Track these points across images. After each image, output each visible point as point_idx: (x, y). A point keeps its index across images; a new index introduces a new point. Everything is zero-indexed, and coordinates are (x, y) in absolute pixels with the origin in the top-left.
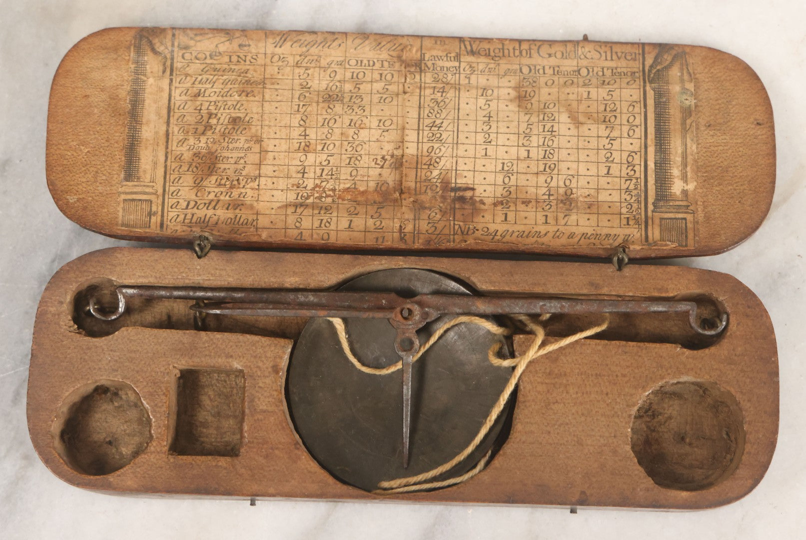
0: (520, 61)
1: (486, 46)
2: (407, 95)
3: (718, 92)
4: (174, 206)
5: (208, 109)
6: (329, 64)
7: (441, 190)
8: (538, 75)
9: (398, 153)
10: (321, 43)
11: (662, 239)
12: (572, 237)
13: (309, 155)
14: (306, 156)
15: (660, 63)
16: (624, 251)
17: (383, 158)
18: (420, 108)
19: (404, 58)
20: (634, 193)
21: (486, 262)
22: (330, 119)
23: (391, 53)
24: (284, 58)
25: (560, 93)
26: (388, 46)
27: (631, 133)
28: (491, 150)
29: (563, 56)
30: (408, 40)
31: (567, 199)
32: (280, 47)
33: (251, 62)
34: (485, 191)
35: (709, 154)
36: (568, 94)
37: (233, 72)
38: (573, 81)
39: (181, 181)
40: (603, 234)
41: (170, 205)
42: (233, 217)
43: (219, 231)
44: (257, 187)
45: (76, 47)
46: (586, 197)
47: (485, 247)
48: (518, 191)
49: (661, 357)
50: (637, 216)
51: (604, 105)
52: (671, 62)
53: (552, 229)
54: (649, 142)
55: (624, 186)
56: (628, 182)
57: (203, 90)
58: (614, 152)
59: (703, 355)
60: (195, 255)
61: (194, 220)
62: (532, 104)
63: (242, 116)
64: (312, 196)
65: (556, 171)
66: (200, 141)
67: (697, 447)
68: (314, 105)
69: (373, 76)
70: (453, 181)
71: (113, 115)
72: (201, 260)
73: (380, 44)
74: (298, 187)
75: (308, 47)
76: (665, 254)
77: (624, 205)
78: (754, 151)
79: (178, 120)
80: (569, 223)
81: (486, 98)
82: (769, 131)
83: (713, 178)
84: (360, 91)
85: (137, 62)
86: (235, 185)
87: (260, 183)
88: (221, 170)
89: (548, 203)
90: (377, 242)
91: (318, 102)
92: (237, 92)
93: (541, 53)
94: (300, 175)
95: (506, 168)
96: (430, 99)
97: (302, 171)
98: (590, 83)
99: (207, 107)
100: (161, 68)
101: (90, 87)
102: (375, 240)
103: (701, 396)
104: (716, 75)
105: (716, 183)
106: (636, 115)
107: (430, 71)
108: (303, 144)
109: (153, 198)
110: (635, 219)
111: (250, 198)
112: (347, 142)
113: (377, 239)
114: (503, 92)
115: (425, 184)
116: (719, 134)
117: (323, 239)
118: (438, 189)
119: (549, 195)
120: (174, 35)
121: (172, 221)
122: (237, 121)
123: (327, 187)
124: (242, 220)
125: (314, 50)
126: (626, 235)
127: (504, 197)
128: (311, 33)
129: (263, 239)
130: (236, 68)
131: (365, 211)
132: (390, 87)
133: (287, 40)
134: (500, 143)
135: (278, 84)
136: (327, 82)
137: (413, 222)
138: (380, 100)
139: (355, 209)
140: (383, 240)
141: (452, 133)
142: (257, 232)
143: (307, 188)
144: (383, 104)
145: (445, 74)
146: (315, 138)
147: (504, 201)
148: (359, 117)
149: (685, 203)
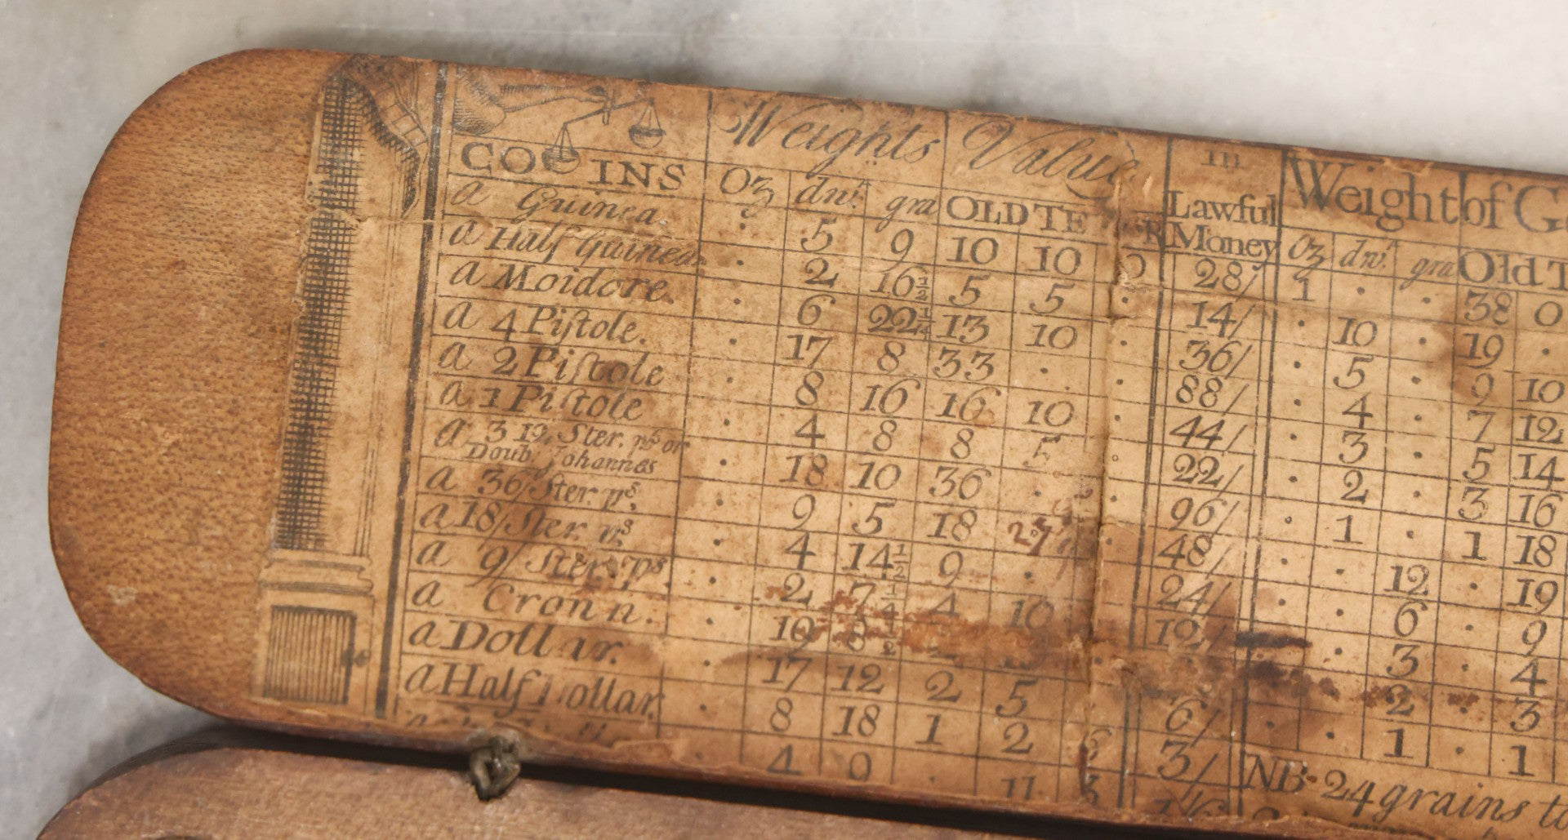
0: (1460, 237)
1: (1359, 179)
2: (1122, 324)
4: (419, 637)
5: (531, 331)
6: (893, 209)
7: (1207, 637)
8: (1514, 286)
9: (1086, 510)
10: (873, 138)
13: (822, 498)
14: (813, 500)
17: (1039, 523)
18: (1155, 369)
19: (1114, 202)
22: (890, 390)
23: (1077, 184)
24: (759, 179)
26: (1070, 160)
28: (1363, 522)
30: (1128, 145)
32: (751, 143)
33: (663, 187)
34: (1338, 651)
37: (609, 216)
39: (443, 556)
41: (408, 632)
42: (590, 684)
43: (547, 729)
44: (664, 590)
45: (153, 103)
48: (1439, 662)
53: (1537, 794)
57: (519, 269)
60: (472, 790)
61: (477, 685)
62: (1491, 380)
63: (630, 359)
64: (823, 629)
65: (1556, 608)
66: (504, 433)
68: (845, 339)
69: (1021, 257)
70: (1245, 613)
71: (253, 330)
72: (489, 807)
73: (1044, 152)
74: (784, 599)
75: (832, 148)
79: (442, 358)
81: (1354, 348)
84: (980, 303)
85: (331, 167)
86: (599, 579)
87: (675, 577)
88: (562, 528)
89: (1527, 706)
90: (1010, 794)
91: (855, 332)
92: (619, 282)
93: (1525, 214)
94: (793, 561)
95: (1405, 585)
96: (1185, 340)
97: (798, 548)
99: (529, 323)
100: (400, 190)
101: (189, 234)
102: (1005, 787)
107: (1190, 249)
108: (805, 463)
109: (357, 605)
111: (641, 626)
112: (937, 465)
113: (1012, 783)
114: (1407, 334)
115: (1160, 615)
117: (852, 776)
118: (1199, 635)
119: (1534, 682)
120: (441, 86)
121: (412, 686)
122: (617, 375)
123: (870, 603)
124: (616, 694)
125: (849, 161)
127: (1397, 678)
128: (843, 102)
129: (674, 763)
130: (619, 201)
131: (978, 689)
132: (1068, 295)
133: (773, 122)
134: (1391, 503)
135: (740, 263)
136: (883, 266)
137: (1121, 738)
138: (1040, 335)
139: (951, 681)
140: (1030, 787)
141: (1247, 460)
142: (658, 736)
143: (811, 603)
144: (1048, 349)
145: (1235, 263)
146: (841, 446)
147: (1396, 691)
148: (976, 387)
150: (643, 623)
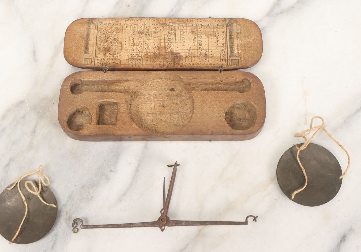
0: (192, 23)
1: (183, 19)
2: (162, 31)
3: (246, 29)
6: (140, 25)
8: (197, 26)
9: (159, 45)
10: (138, 20)
11: (232, 64)
12: (207, 65)
13: (135, 47)
15: (230, 22)
16: (222, 67)
17: (155, 47)
18: (165, 34)
19: (161, 23)
20: (224, 53)
21: (183, 72)
22: (140, 38)
23: (158, 22)
24: (128, 24)
25: (203, 30)
26: (156, 20)
27: (223, 39)
28: (184, 44)
29: (204, 21)
30: (162, 19)
31: (206, 56)
32: (127, 21)
33: (119, 25)
34: (183, 54)
35: (244, 44)
36: (205, 30)
38: (207, 27)
39: (100, 54)
40: (216, 64)
41: (97, 59)
42: (114, 62)
43: (110, 65)
44: (120, 55)
45: (72, 23)
46: (211, 55)
47: (183, 68)
48: (192, 54)
49: (233, 95)
51: (215, 33)
52: (233, 22)
53: (202, 63)
54: (228, 41)
55: (221, 52)
57: (106, 32)
58: (218, 44)
59: (244, 94)
60: (104, 72)
61: (103, 63)
62: (196, 33)
63: (117, 38)
64: (135, 56)
65: (202, 49)
66: (105, 44)
67: (244, 122)
69: (152, 28)
70: (174, 52)
71: (82, 39)
73: (154, 20)
74: (132, 54)
75: (134, 21)
76: (233, 68)
77: (221, 56)
78: (257, 42)
79: (99, 39)
80: (206, 61)
81: (183, 32)
83: (245, 49)
84: (149, 31)
85: (89, 26)
86: (114, 54)
88: (111, 51)
89: (200, 57)
91: (137, 34)
92: (115, 32)
93: (198, 21)
95: (189, 48)
96: (168, 32)
97: (133, 51)
98: (211, 27)
99: (107, 36)
100: (95, 27)
101: (76, 32)
103: (245, 108)
104: (246, 25)
105: (246, 51)
106: (224, 35)
107: (168, 26)
108: (133, 44)
109: (92, 58)
110: (224, 60)
111: (119, 57)
112: (145, 43)
113: (153, 66)
114: (188, 30)
115: (167, 53)
116: (247, 39)
117: (138, 67)
118: (170, 54)
119: (201, 55)
120: (98, 19)
121: (97, 63)
122: (115, 39)
123: (140, 54)
124: (116, 63)
125: (136, 22)
126: (222, 64)
127: (188, 55)
128: (135, 18)
129: (122, 68)
130: (115, 26)
131: (150, 60)
132: (157, 30)
133: (129, 20)
134: (187, 42)
135: (126, 30)
136: (140, 29)
137: (163, 62)
139: (147, 59)
140: (155, 67)
141: (174, 40)
142: (120, 65)
144: (155, 34)
145: (172, 26)
146: (136, 42)
147: (188, 57)
148: (148, 37)
149: (238, 56)
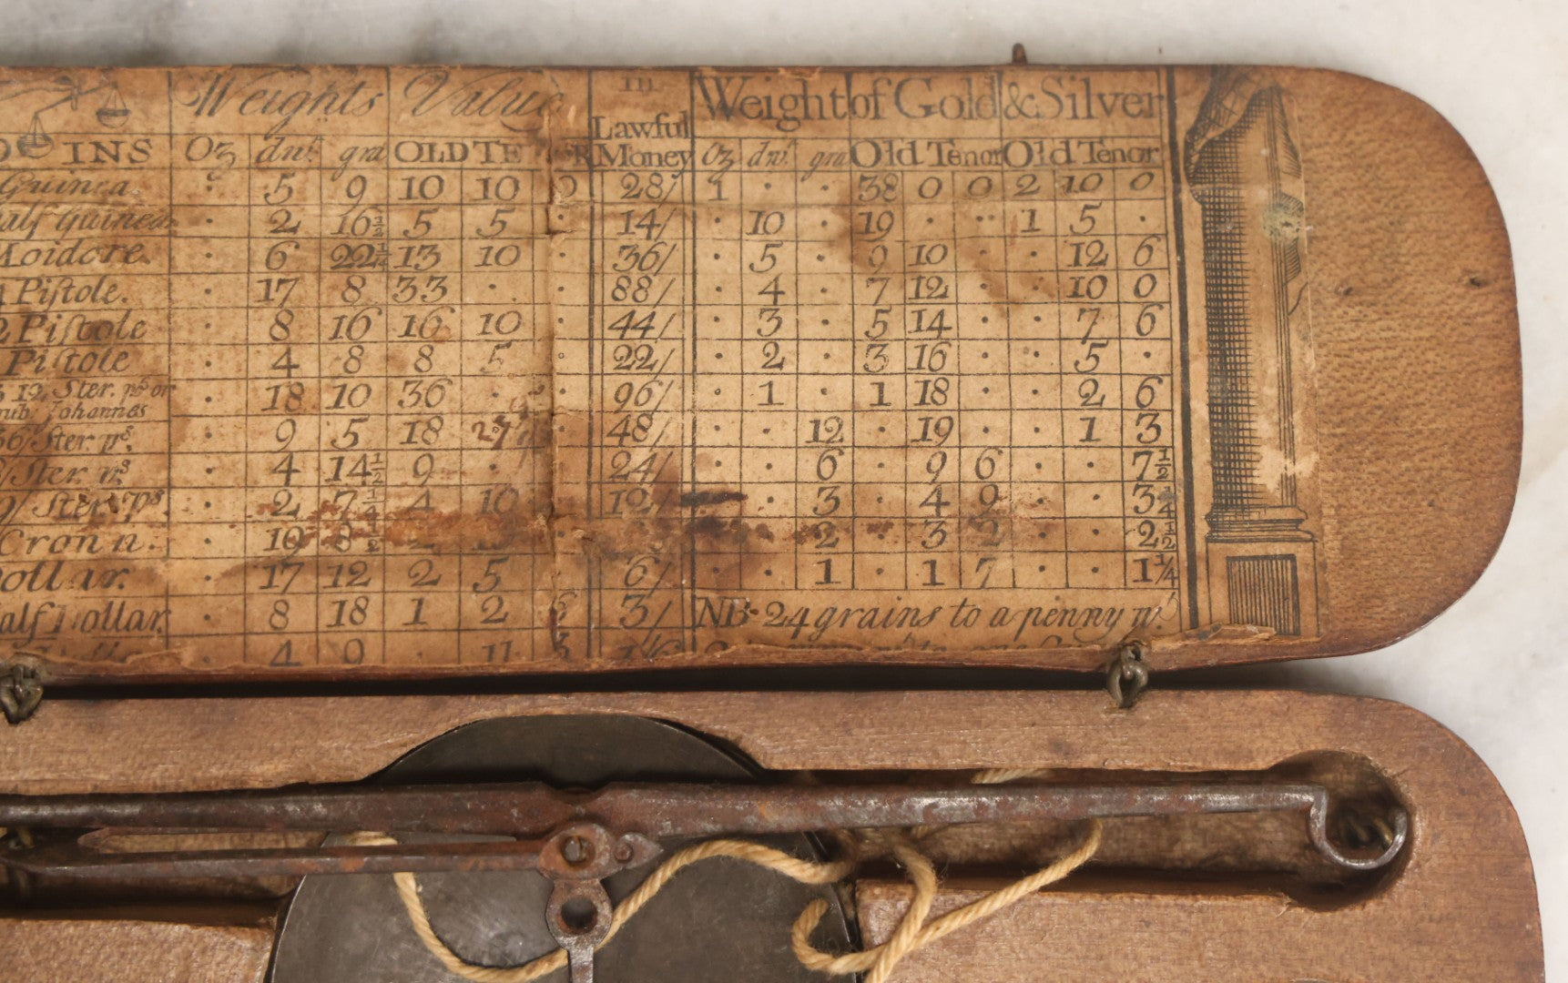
0: (850, 130)
1: (758, 89)
2: (559, 238)
3: (1368, 198)
5: (20, 302)
6: (346, 159)
7: (655, 502)
8: (899, 167)
9: (538, 404)
10: (322, 97)
11: (1234, 619)
12: (1001, 623)
13: (302, 421)
14: (294, 424)
15: (1214, 123)
16: (1137, 653)
17: (499, 420)
18: (592, 274)
19: (545, 131)
20: (1157, 490)
21: (779, 700)
22: (355, 319)
23: (510, 120)
24: (221, 145)
25: (958, 217)
26: (502, 99)
27: (1146, 324)
28: (783, 388)
29: (961, 110)
30: (553, 80)
31: (984, 514)
32: (211, 113)
33: (132, 161)
34: (770, 500)
35: (1348, 372)
36: (980, 219)
37: (84, 191)
38: (989, 180)
40: (1080, 609)
42: (101, 608)
43: (63, 653)
44: (164, 519)
46: (1033, 506)
47: (776, 659)
48: (857, 498)
49: (1240, 931)
50: (1168, 556)
51: (1073, 250)
52: (1244, 116)
53: (947, 599)
54: (1193, 348)
55: (1132, 473)
56: (1142, 460)
57: (4, 247)
58: (1103, 381)
59: (1346, 922)
60: (3, 716)
62: (885, 251)
63: (114, 317)
64: (312, 536)
65: (953, 439)
66: (3, 395)
68: (310, 279)
69: (465, 190)
70: (687, 476)
72: (18, 729)
73: (479, 94)
75: (286, 110)
76: (1242, 657)
77: (1132, 524)
78: (1466, 360)
80: (992, 582)
81: (765, 237)
82: (1501, 302)
83: (1360, 439)
84: (432, 233)
86: (102, 515)
87: (173, 506)
88: (64, 474)
89: (935, 525)
90: (490, 658)
91: (319, 272)
92: (97, 249)
93: (904, 104)
94: (279, 479)
95: (823, 435)
96: (617, 246)
97: (284, 467)
98: (1033, 188)
99: (17, 295)
102: (485, 653)
104: (1360, 148)
105: (1368, 453)
106: (1157, 274)
107: (616, 166)
108: (284, 392)
110: (1162, 563)
111: (144, 552)
112: (403, 380)
113: (491, 649)
115: (613, 488)
116: (1374, 317)
117: (347, 660)
118: (648, 501)
119: (939, 505)
122: (103, 332)
123: (353, 508)
124: (126, 615)
125: (303, 120)
126: (1141, 610)
127: (822, 516)
128: (293, 69)
129: (184, 669)
130: (92, 177)
131: (456, 571)
132: (510, 218)
133: (229, 92)
134: (805, 366)
135: (210, 221)
136: (341, 210)
137: (586, 598)
138: (486, 256)
139: (431, 568)
140: (508, 650)
141: (678, 343)
142: (167, 646)
143: (299, 515)
144: (495, 267)
145: (656, 174)
146: (315, 373)
147: (822, 527)
148: (432, 308)
149: (1288, 514)
150: (146, 549)
